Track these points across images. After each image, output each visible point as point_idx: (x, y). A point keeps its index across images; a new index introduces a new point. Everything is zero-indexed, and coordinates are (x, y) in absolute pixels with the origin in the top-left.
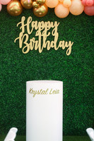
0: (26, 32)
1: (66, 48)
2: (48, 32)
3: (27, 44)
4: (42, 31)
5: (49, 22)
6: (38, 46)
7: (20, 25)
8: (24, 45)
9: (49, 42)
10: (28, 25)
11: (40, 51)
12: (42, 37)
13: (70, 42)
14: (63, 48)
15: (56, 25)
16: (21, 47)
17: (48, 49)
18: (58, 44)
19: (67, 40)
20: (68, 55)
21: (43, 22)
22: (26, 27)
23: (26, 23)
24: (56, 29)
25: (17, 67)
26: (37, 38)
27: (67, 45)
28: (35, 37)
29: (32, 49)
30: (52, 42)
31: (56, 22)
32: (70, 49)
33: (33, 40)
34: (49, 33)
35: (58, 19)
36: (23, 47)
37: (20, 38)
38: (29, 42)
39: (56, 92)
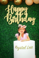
0: (10, 13)
2: (22, 13)
4: (19, 13)
5: (22, 8)
6: (17, 21)
7: (7, 9)
8: (9, 20)
9: (22, 18)
11: (18, 23)
12: (19, 16)
13: (34, 18)
14: (30, 21)
15: (26, 9)
16: (8, 21)
17: (22, 22)
18: (27, 19)
19: (32, 17)
20: (33, 25)
21: (19, 8)
22: (10, 10)
23: (10, 9)
24: (26, 11)
25: (6, 32)
27: (32, 20)
28: (15, 16)
30: (24, 18)
31: (26, 8)
32: (34, 22)
33: (14, 17)
35: (27, 6)
37: (7, 16)
38: (12, 18)
39: (31, 48)
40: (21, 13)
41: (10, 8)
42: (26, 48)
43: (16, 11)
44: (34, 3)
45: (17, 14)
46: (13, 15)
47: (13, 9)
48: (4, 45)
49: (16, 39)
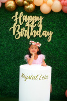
0: (18, 23)
2: (35, 23)
3: (19, 32)
4: (30, 23)
5: (36, 16)
6: (27, 34)
8: (16, 33)
9: (35, 31)
11: (28, 38)
12: (30, 27)
13: (51, 32)
14: (46, 36)
15: (41, 19)
16: (14, 34)
17: (34, 36)
18: (41, 33)
19: (49, 30)
20: (49, 41)
21: (31, 16)
22: (18, 20)
24: (41, 22)
25: (11, 49)
26: (26, 28)
27: (49, 34)
28: (25, 27)
29: (22, 36)
30: (38, 31)
31: (41, 17)
32: (50, 37)
33: (23, 29)
34: (36, 25)
35: (43, 15)
36: (15, 34)
37: (14, 27)
38: (20, 31)
40: (33, 23)
41: (18, 16)
43: (26, 21)
44: (52, 11)
46: (22, 27)
47: (22, 18)
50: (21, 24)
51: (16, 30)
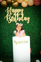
0: (9, 14)
1: (27, 20)
3: (10, 19)
4: (16, 13)
5: (19, 9)
6: (15, 20)
7: (7, 11)
9: (19, 18)
10: (10, 11)
11: (16, 22)
12: (16, 16)
13: (29, 18)
14: (26, 20)
17: (19, 21)
18: (23, 19)
19: (27, 17)
20: (28, 23)
21: (16, 9)
22: (9, 12)
24: (22, 12)
25: (6, 29)
26: (14, 16)
27: (27, 19)
30: (21, 18)
31: (22, 9)
32: (29, 21)
33: (12, 17)
34: (19, 14)
35: (23, 8)
36: (8, 20)
38: (11, 18)
39: (27, 42)
40: (18, 13)
42: (23, 42)
43: (14, 12)
45: (15, 14)
46: (11, 16)
48: (5, 40)
49: (15, 35)
50: (11, 14)
51: (9, 18)
